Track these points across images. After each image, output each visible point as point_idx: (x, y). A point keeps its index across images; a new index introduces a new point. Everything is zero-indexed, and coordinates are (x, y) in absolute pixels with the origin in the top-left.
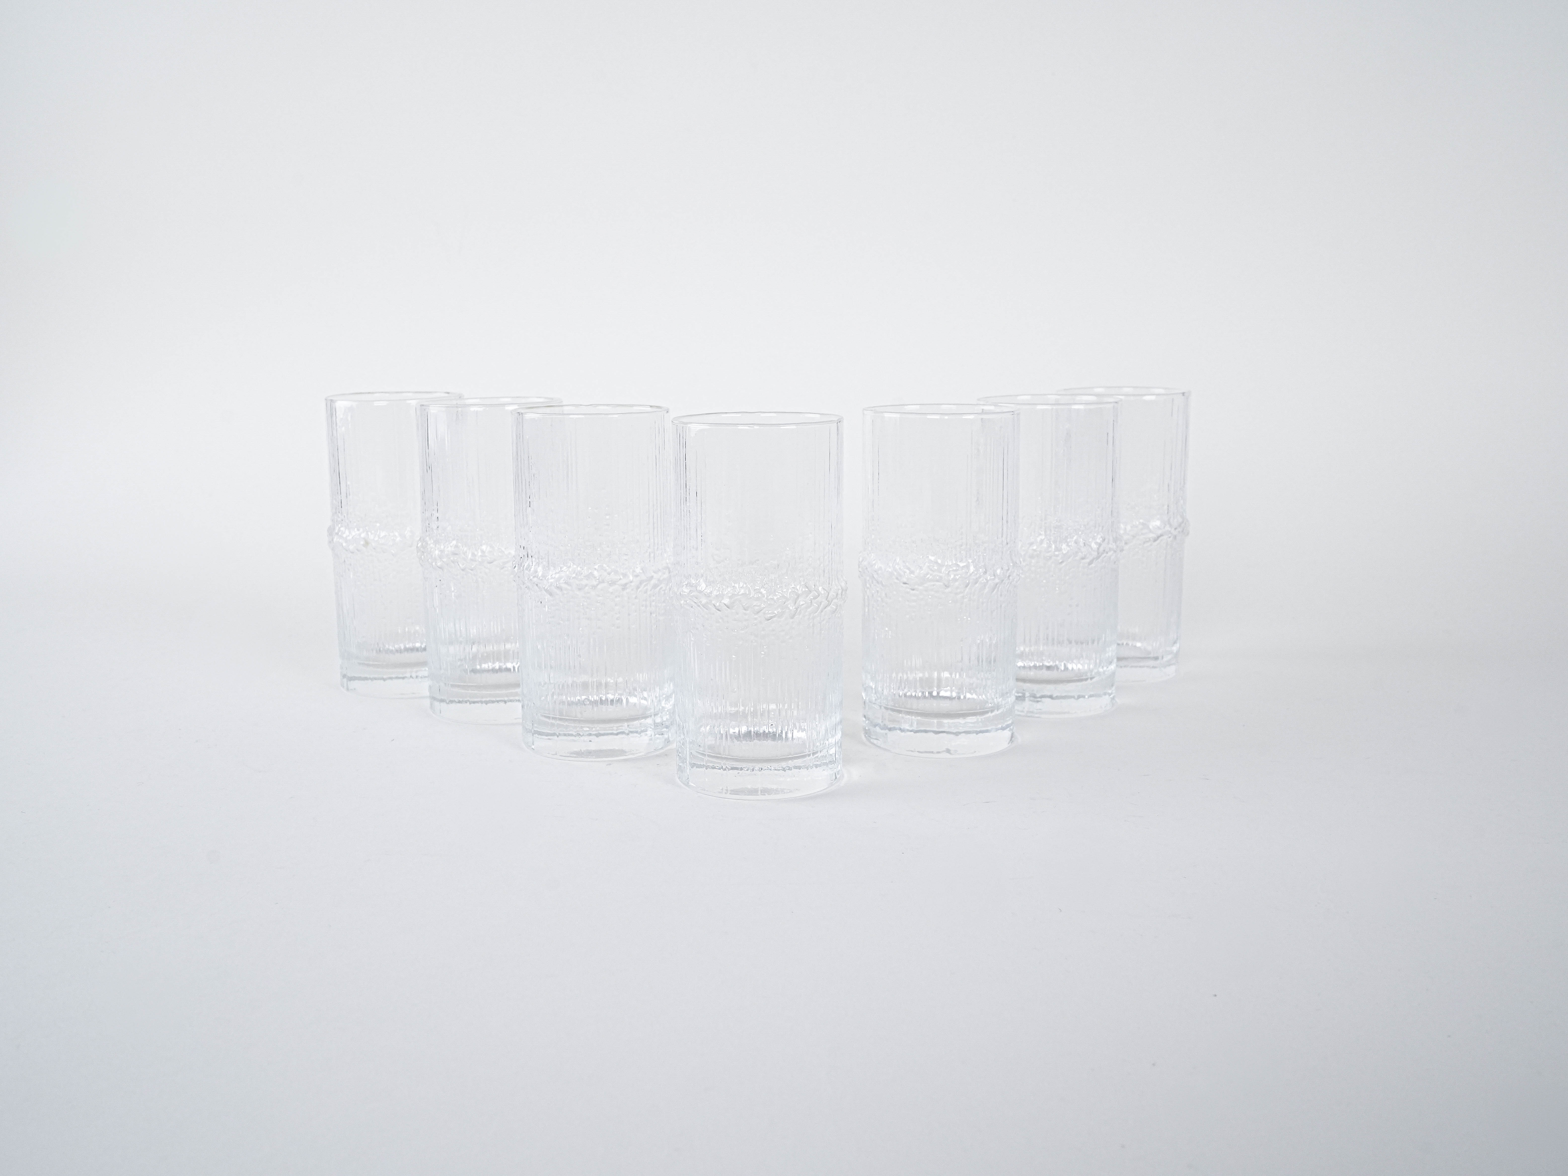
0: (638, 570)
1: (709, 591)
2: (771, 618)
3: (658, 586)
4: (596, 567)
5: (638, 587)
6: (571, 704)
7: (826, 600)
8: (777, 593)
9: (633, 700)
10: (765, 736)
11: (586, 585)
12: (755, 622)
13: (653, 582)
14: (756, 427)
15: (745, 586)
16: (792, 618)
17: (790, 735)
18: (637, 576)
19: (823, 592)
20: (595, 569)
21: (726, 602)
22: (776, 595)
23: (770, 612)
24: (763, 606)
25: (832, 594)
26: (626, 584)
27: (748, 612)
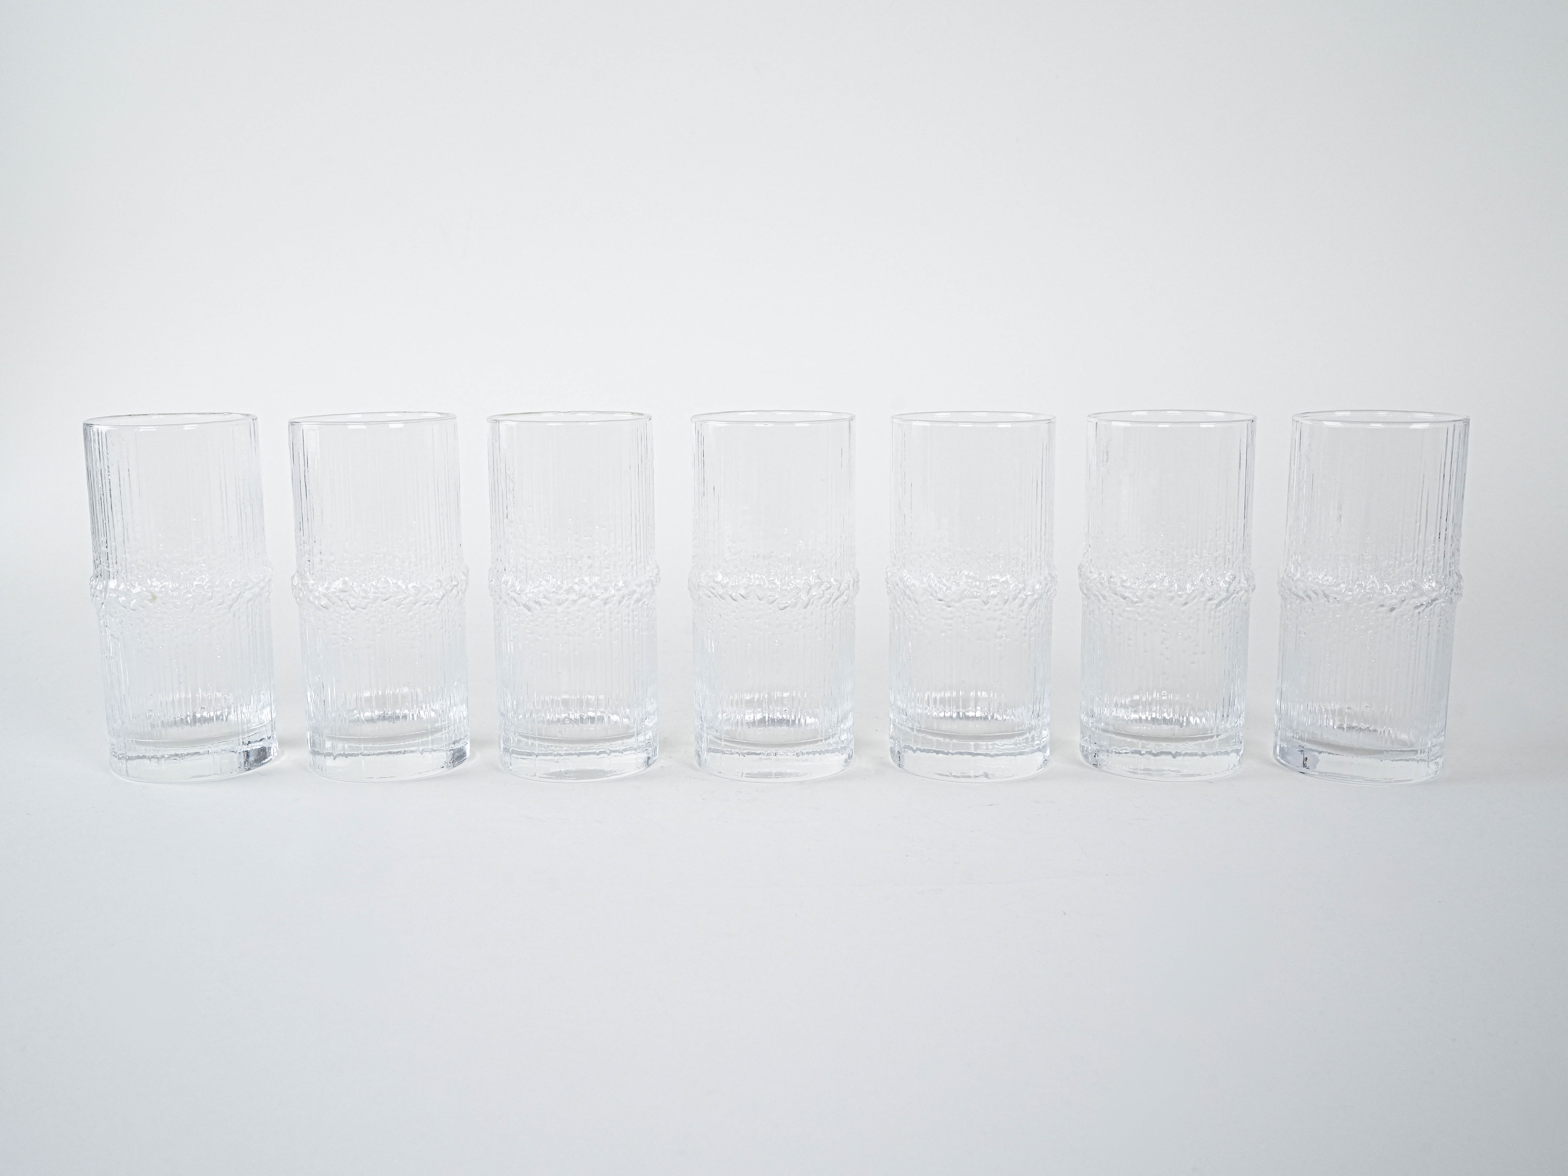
0: (621, 584)
1: (725, 582)
2: (785, 607)
3: (641, 600)
4: (577, 580)
5: (620, 602)
6: (550, 722)
7: (838, 590)
8: (790, 584)
9: (615, 718)
10: (781, 722)
11: (567, 600)
12: (769, 611)
13: (636, 596)
14: (770, 425)
15: (760, 576)
16: (805, 608)
17: (802, 721)
18: (619, 590)
19: (835, 584)
20: (576, 583)
21: (741, 593)
22: (789, 586)
23: (784, 602)
24: (777, 596)
25: (842, 587)
26: (608, 598)
27: (762, 602)
